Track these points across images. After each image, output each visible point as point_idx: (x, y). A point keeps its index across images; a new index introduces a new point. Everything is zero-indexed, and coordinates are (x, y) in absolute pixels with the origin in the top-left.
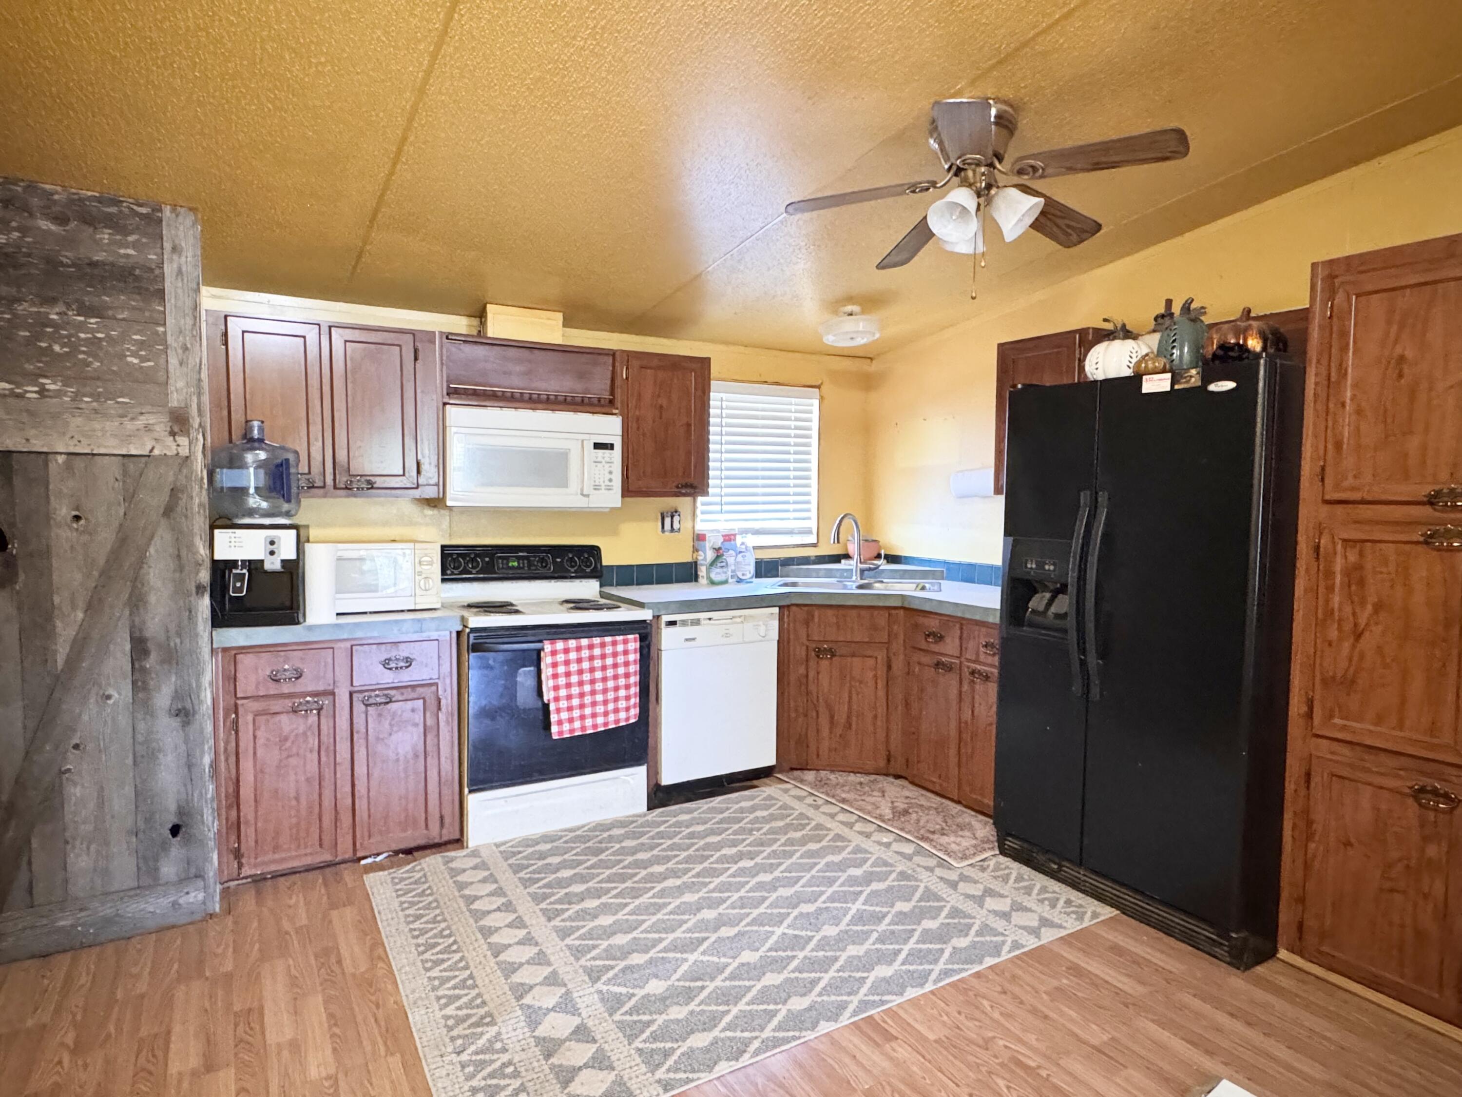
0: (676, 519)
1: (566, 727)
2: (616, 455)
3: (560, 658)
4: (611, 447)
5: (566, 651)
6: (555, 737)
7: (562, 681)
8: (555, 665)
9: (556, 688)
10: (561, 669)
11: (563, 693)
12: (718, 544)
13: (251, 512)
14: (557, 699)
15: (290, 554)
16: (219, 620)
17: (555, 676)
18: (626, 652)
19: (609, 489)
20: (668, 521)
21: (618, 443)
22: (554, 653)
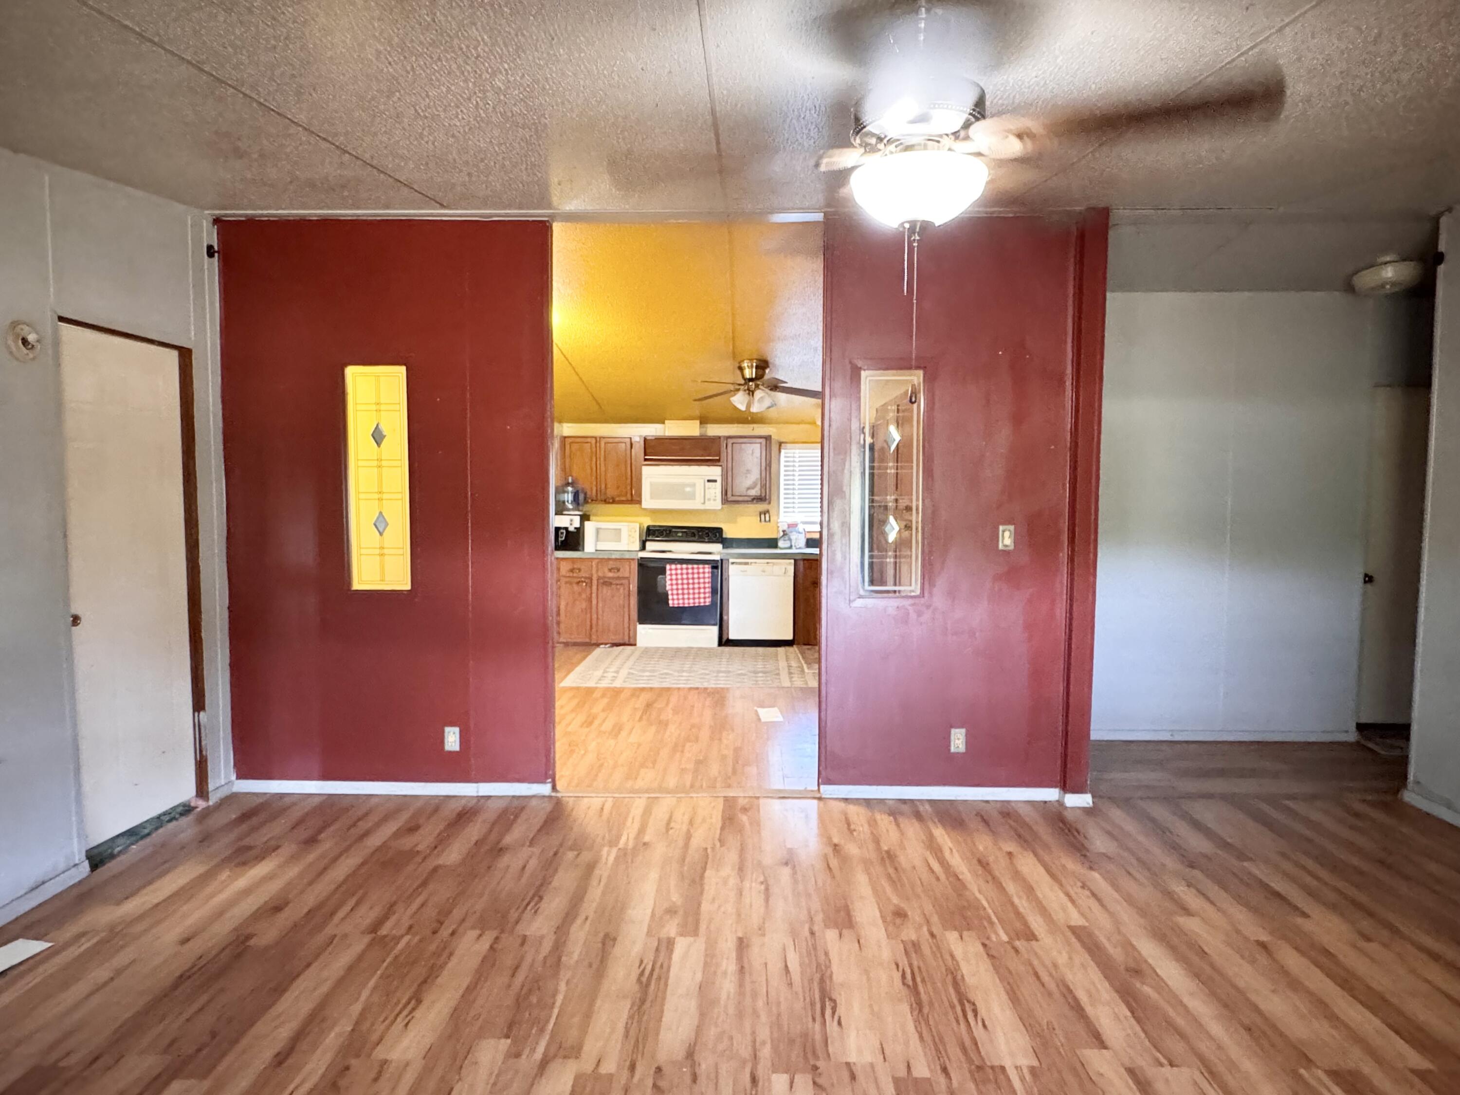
0: (767, 516)
1: (676, 602)
2: (718, 485)
3: (674, 572)
4: (715, 481)
5: (676, 569)
6: (671, 605)
7: (674, 582)
8: (671, 575)
9: (672, 585)
10: (674, 577)
11: (675, 587)
12: (785, 528)
13: (569, 510)
14: (672, 590)
15: (578, 525)
16: (557, 548)
17: (671, 580)
18: (704, 573)
19: (715, 500)
20: (763, 516)
21: (719, 479)
22: (671, 570)
